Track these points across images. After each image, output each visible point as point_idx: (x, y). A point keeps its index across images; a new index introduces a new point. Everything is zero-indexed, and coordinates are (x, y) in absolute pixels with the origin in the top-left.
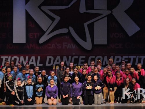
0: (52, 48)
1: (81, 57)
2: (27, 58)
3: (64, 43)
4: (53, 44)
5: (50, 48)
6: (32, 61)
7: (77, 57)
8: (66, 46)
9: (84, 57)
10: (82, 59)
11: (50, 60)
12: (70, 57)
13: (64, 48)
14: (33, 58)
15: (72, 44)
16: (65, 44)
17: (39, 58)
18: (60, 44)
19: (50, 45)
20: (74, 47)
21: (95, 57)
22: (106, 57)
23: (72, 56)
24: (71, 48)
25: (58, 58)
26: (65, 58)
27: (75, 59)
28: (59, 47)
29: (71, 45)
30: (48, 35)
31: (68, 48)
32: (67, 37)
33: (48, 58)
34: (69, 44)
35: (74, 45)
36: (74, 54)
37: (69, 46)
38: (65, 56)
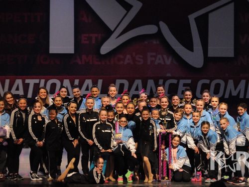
0: (125, 63)
1: (182, 82)
2: (77, 82)
3: (149, 54)
4: (128, 56)
5: (121, 63)
6: (87, 89)
7: (175, 81)
8: (153, 59)
9: (189, 81)
10: (185, 85)
12: (161, 81)
13: (149, 63)
14: (88, 82)
15: (165, 56)
16: (151, 56)
18: (141, 56)
19: (121, 56)
20: (169, 61)
21: (210, 83)
22: (231, 83)
23: (165, 79)
24: (163, 63)
25: (138, 82)
26: (151, 83)
27: (171, 85)
28: (139, 62)
29: (162, 56)
30: (117, 38)
31: (156, 63)
32: (155, 42)
33: (118, 82)
34: (159, 56)
35: (168, 59)
36: (169, 75)
37: (160, 59)
38: (151, 78)
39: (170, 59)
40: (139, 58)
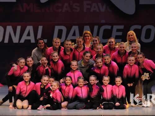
0: (64, 11)
1: (115, 27)
2: (19, 28)
3: (85, 3)
4: (66, 4)
5: (60, 10)
6: (29, 35)
7: (109, 27)
8: (89, 7)
9: (122, 27)
10: (118, 30)
11: (60, 31)
12: (96, 28)
13: (85, 10)
14: (30, 28)
15: (100, 4)
16: (87, 4)
17: (40, 28)
18: (78, 4)
19: (60, 5)
20: (103, 9)
21: (142, 28)
23: (100, 26)
24: (98, 11)
25: (75, 28)
27: (105, 30)
28: (76, 9)
31: (92, 11)
33: (57, 28)
34: (95, 4)
35: (103, 6)
36: (103, 21)
37: (95, 7)
38: (87, 25)
39: (104, 7)
40: (76, 6)
